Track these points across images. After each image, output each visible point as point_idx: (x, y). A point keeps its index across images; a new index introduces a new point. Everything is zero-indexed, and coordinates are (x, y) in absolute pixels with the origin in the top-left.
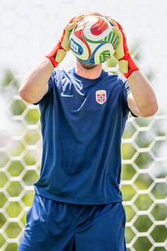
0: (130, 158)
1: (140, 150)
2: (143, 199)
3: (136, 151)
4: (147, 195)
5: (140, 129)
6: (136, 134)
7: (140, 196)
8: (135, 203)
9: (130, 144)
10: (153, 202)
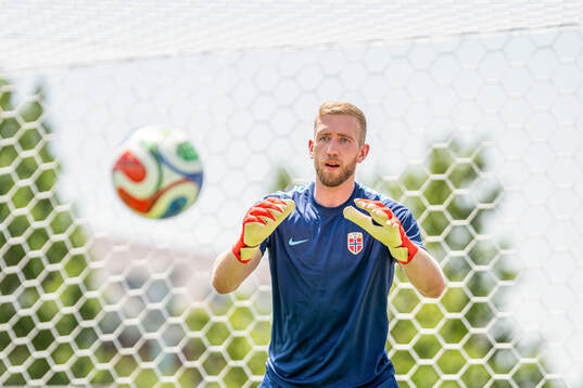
0: (460, 311)
1: (475, 300)
2: (475, 372)
3: (468, 300)
4: (482, 366)
5: (476, 268)
6: (470, 275)
7: (471, 368)
8: (462, 378)
9: (461, 289)
10: (490, 377)
